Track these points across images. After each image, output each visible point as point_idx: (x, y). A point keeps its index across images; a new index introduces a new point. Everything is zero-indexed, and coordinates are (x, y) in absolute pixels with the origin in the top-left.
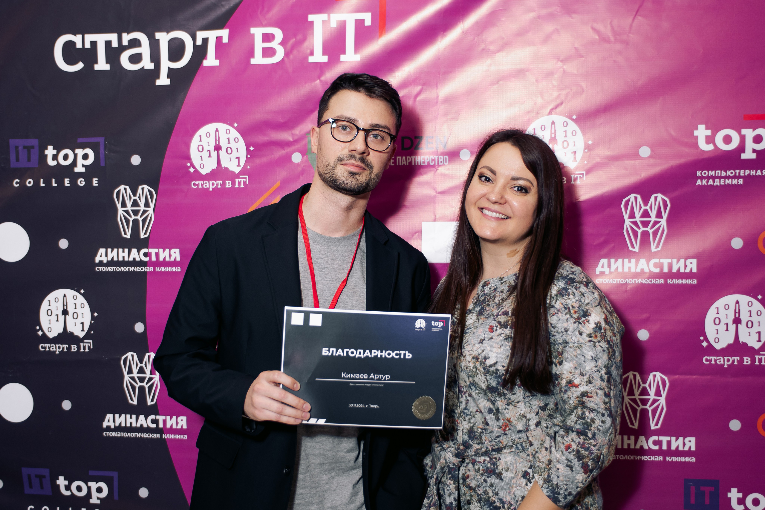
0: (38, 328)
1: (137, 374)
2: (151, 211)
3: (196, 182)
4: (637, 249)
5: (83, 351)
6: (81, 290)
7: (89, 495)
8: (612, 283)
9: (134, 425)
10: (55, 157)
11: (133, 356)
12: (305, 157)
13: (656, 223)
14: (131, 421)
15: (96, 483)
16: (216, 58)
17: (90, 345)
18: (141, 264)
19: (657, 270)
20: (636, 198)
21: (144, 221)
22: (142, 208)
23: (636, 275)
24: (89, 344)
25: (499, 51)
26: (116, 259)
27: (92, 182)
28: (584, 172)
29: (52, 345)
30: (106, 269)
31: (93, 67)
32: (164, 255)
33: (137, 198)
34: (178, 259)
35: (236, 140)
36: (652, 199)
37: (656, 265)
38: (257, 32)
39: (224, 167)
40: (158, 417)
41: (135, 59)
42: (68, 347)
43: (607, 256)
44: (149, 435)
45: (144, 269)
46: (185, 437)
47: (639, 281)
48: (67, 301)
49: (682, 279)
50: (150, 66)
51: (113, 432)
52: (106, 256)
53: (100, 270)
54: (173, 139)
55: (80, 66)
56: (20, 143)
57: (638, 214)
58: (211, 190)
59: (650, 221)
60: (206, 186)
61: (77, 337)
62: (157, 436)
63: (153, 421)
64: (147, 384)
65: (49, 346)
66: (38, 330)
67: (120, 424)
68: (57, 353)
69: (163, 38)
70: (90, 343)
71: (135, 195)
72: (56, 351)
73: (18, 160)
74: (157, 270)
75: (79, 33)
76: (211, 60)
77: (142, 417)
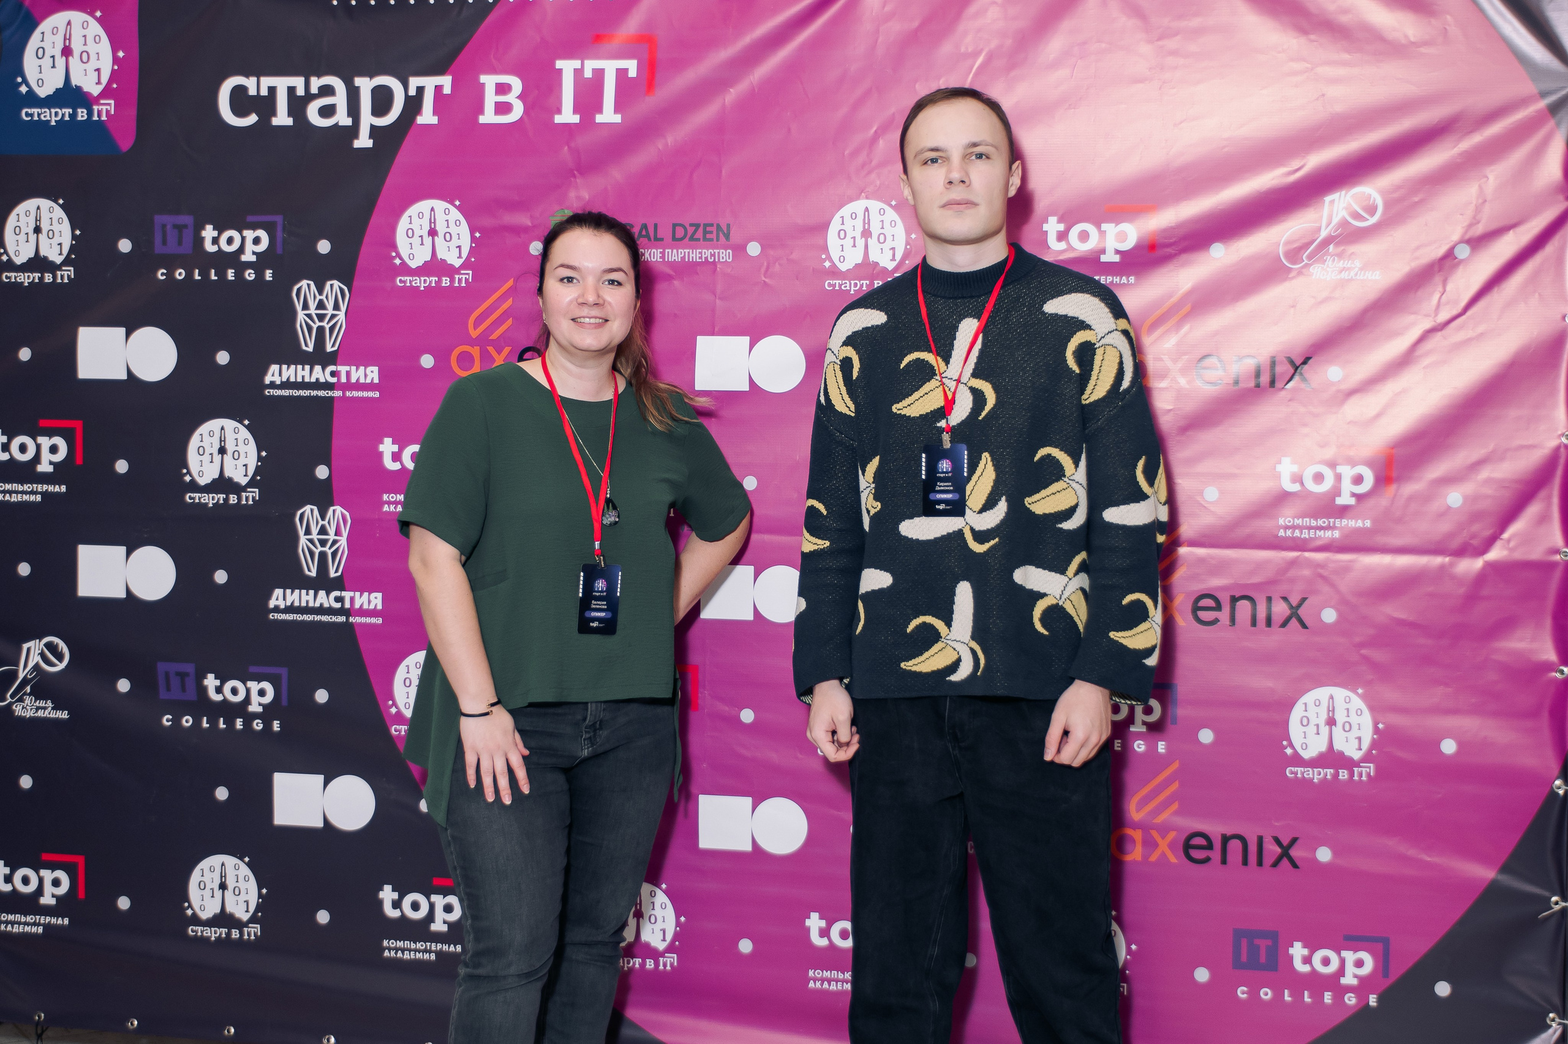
1: (318, 535)
2: (341, 316)
3: (403, 278)
6: (245, 420)
7: (247, 700)
10: (215, 241)
11: (312, 511)
15: (258, 683)
16: (435, 113)
18: (328, 386)
21: (332, 329)
22: (330, 311)
24: (253, 494)
26: (292, 379)
27: (264, 274)
29: (203, 495)
32: (358, 374)
33: (323, 297)
34: (376, 381)
35: (457, 223)
38: (489, 81)
39: (441, 259)
40: (344, 593)
41: (327, 111)
45: (330, 394)
46: (380, 621)
48: (226, 435)
50: (347, 122)
51: (282, 614)
52: (280, 375)
54: (373, 220)
55: (252, 119)
56: (168, 219)
58: (422, 289)
62: (342, 619)
64: (330, 548)
66: (185, 475)
68: (211, 505)
69: (365, 85)
71: (320, 293)
73: (164, 242)
75: (253, 75)
76: (427, 117)
77: (322, 593)
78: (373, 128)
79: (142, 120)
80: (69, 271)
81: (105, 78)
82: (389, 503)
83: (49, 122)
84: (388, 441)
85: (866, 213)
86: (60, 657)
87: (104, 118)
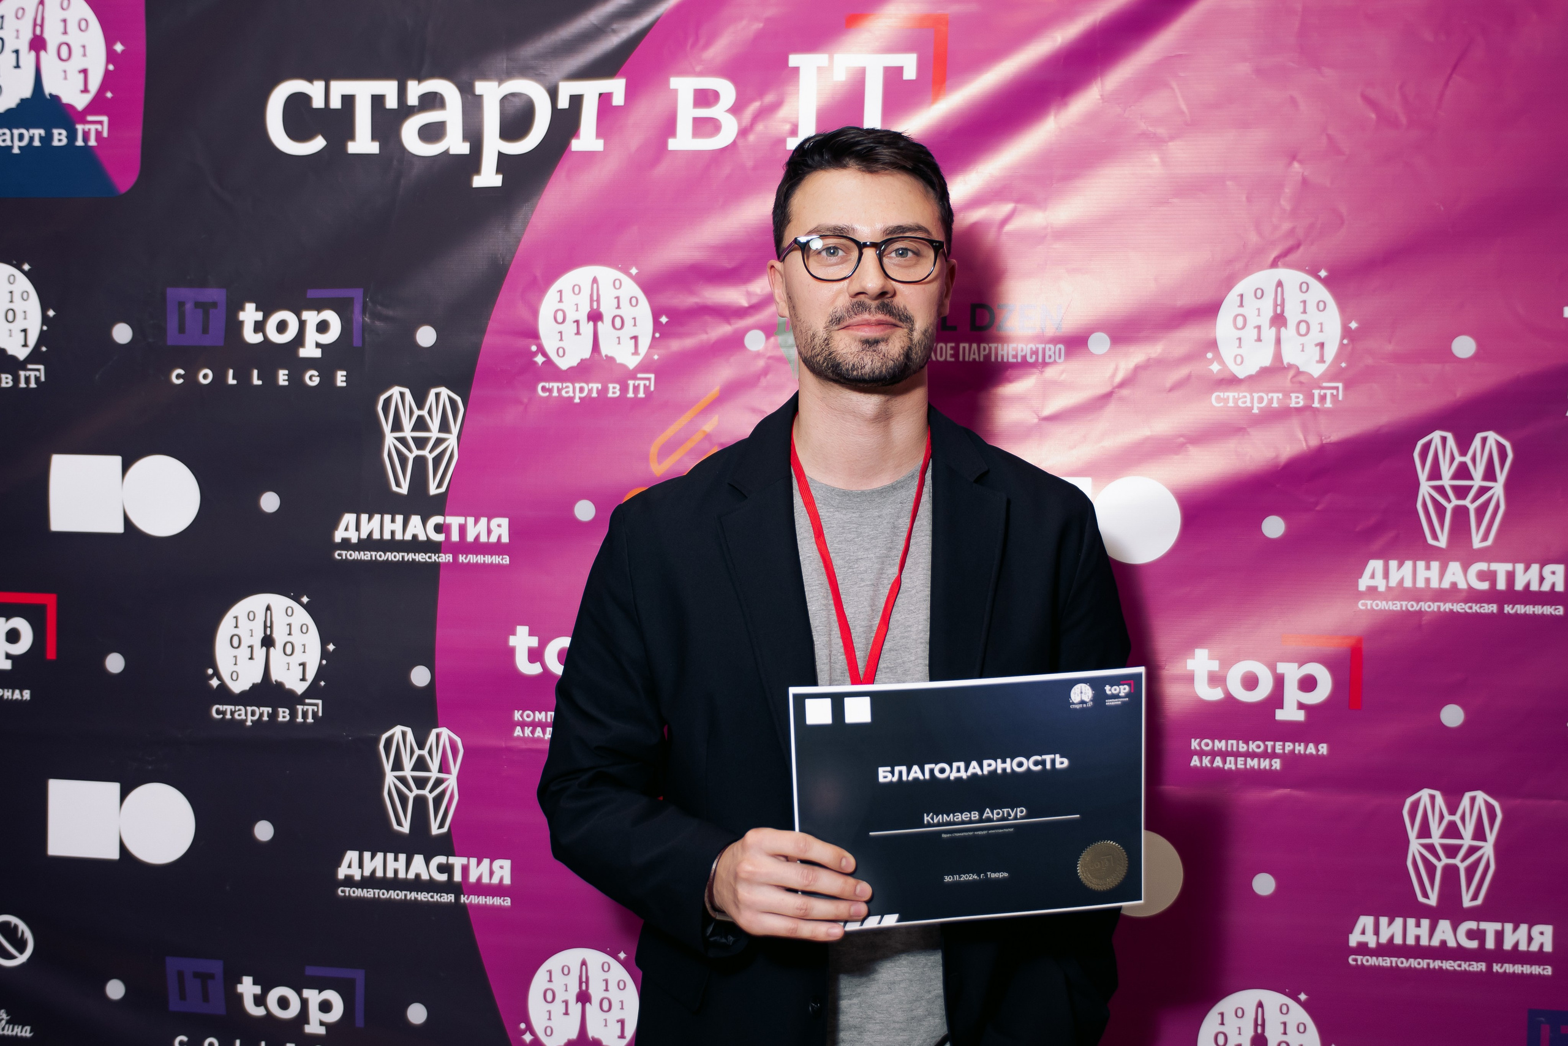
0: (210, 671)
1: (413, 769)
2: (452, 440)
3: (547, 385)
4: (1443, 542)
5: (302, 720)
6: (303, 597)
7: (303, 1016)
8: (1391, 608)
9: (402, 875)
10: (259, 327)
11: (404, 734)
12: (772, 339)
13: (1483, 490)
14: (396, 867)
15: (320, 992)
16: (599, 134)
17: (316, 710)
18: (430, 546)
19: (1485, 586)
20: (1444, 440)
21: (437, 461)
22: (434, 434)
23: (1441, 595)
24: (314, 707)
25: (1172, 138)
26: (376, 536)
27: (333, 378)
28: (1340, 385)
29: (238, 708)
30: (355, 555)
31: (345, 147)
32: (477, 529)
33: (424, 413)
34: (505, 539)
35: (633, 302)
36: (1477, 442)
37: (1482, 576)
39: (606, 356)
40: (452, 860)
41: (433, 133)
42: (270, 712)
43: (1384, 554)
44: (432, 897)
45: (434, 558)
46: (507, 902)
47: (1446, 607)
48: (274, 619)
49: (1534, 604)
50: (464, 149)
51: (358, 888)
52: (358, 528)
53: (344, 558)
54: (503, 297)
55: (318, 143)
56: (187, 294)
57: (1447, 471)
58: (577, 400)
59: (1470, 488)
60: (567, 392)
61: (291, 693)
62: (449, 898)
63: (441, 869)
64: (431, 791)
65: (231, 710)
66: (211, 677)
67: (374, 872)
68: (249, 723)
69: (491, 92)
70: (316, 705)
71: (420, 407)
72: (246, 720)
73: (182, 329)
74: (461, 561)
75: (319, 78)
76: (587, 140)
77: (418, 860)
78: (501, 156)
79: (151, 148)
80: (38, 370)
81: (95, 82)
82: (523, 725)
83: (11, 148)
84: (522, 631)
85: (1279, 289)
86: (21, 946)
87: (92, 142)
